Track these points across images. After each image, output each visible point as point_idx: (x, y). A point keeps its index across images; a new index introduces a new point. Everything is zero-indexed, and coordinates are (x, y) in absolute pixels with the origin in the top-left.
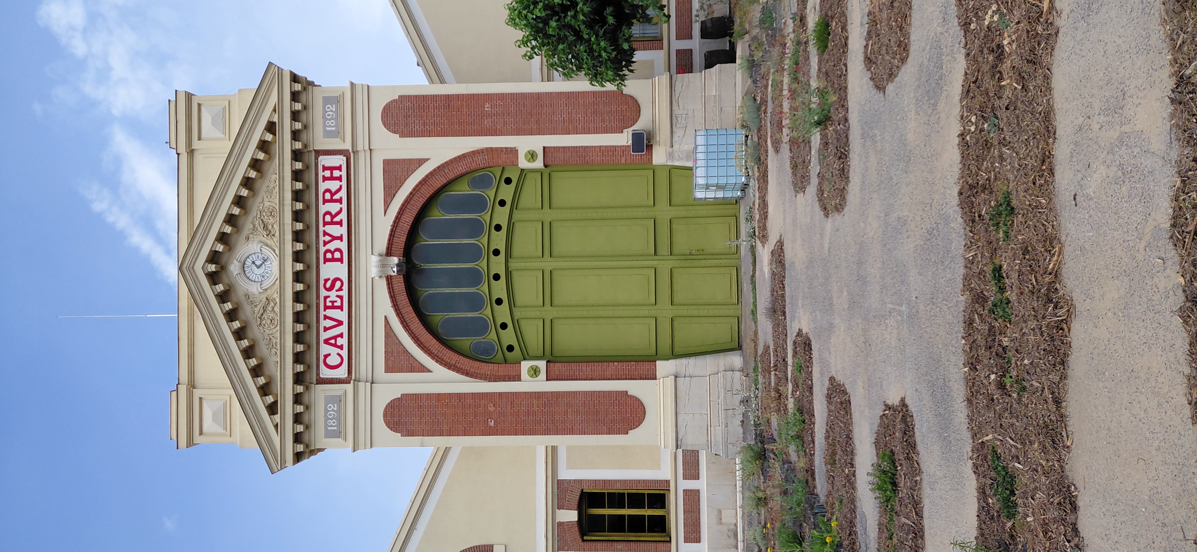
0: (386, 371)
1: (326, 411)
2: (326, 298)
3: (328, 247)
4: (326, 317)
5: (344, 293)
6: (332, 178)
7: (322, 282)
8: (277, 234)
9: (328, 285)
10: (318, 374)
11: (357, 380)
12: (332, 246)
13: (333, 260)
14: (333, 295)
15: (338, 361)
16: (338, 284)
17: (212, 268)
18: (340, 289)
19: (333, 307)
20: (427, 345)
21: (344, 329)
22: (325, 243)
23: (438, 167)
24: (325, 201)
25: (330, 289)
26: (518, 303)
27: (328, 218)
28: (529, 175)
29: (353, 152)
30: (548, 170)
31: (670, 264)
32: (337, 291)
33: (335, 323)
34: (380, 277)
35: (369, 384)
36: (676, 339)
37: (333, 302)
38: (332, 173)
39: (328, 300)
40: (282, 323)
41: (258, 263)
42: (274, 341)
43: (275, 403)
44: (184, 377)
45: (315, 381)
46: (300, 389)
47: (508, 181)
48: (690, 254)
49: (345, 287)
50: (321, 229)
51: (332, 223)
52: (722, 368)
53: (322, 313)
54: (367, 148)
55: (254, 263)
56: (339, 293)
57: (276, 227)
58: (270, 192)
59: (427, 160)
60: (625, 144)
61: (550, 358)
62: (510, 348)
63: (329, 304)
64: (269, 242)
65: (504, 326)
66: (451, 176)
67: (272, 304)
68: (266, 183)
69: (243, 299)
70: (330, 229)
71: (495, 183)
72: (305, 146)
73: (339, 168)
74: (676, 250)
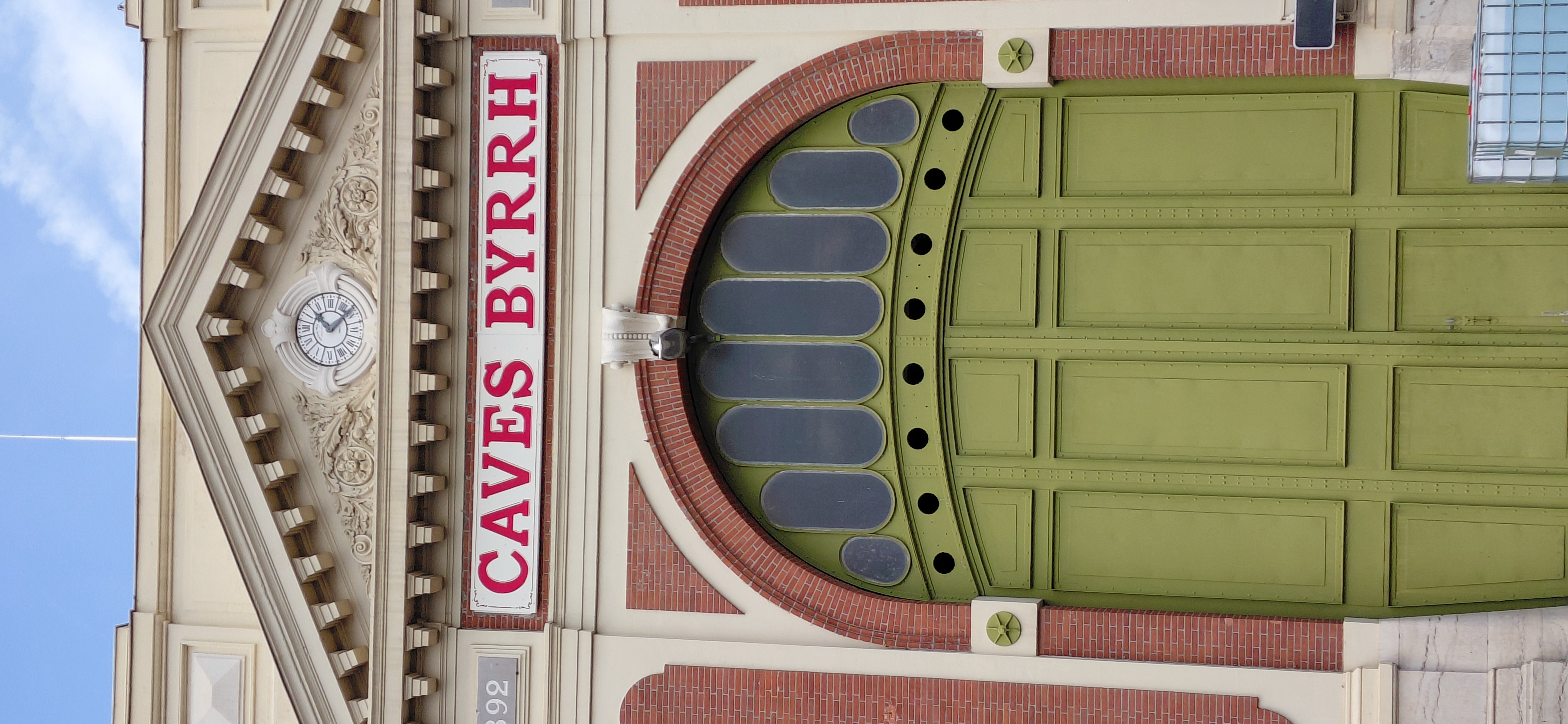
0: (630, 605)
1: (483, 697)
2: (489, 412)
3: (499, 282)
4: (489, 461)
5: (534, 401)
6: (512, 109)
7: (481, 372)
8: (377, 249)
9: (496, 379)
10: (466, 603)
11: (560, 624)
12: (508, 281)
13: (509, 316)
14: (507, 404)
15: (515, 571)
16: (520, 378)
17: (221, 327)
18: (524, 392)
19: (506, 436)
20: (733, 542)
21: (530, 492)
22: (492, 274)
23: (775, 84)
24: (494, 168)
25: (499, 391)
26: (967, 445)
27: (500, 211)
28: (1010, 107)
29: (566, 43)
30: (1061, 91)
31: (1394, 355)
32: (517, 395)
33: (508, 476)
34: (622, 364)
35: (586, 636)
36: (1402, 562)
37: (506, 423)
38: (511, 97)
39: (495, 417)
40: (384, 471)
41: (330, 318)
42: (363, 513)
43: (362, 669)
44: (149, 596)
45: (457, 620)
46: (421, 638)
47: (953, 121)
48: (1453, 330)
49: (537, 387)
50: (483, 237)
51: (509, 223)
52: (1531, 651)
53: (480, 450)
54: (598, 32)
55: (320, 317)
56: (523, 401)
57: (375, 230)
58: (362, 140)
59: (747, 64)
60: (1276, 21)
61: (1050, 595)
62: (944, 563)
63: (496, 428)
64: (358, 267)
65: (929, 504)
66: (806, 107)
67: (360, 423)
68: (354, 119)
69: (291, 406)
70: (505, 239)
71: (918, 128)
72: (450, 26)
73: (530, 84)
74: (1410, 318)
